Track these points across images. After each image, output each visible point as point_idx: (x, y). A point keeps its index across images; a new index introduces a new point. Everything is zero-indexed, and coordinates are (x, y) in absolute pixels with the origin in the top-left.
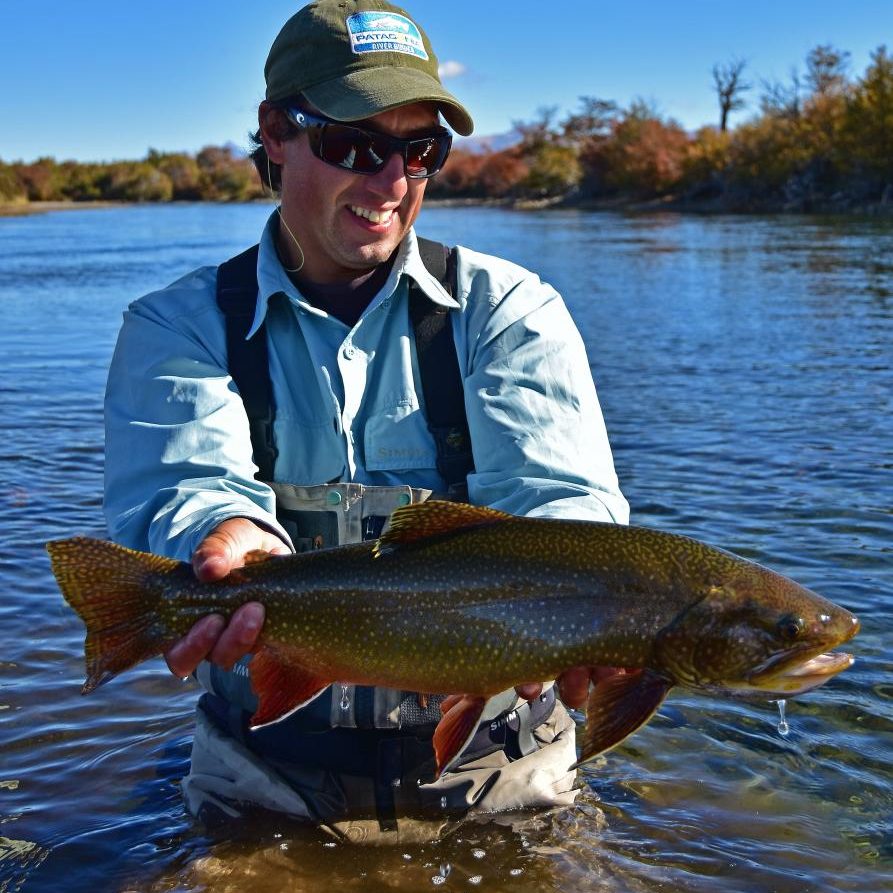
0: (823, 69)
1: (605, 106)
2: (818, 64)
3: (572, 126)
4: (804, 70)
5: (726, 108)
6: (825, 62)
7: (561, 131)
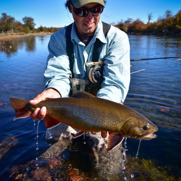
0: (168, 13)
1: (131, 19)
2: (167, 13)
3: (126, 22)
4: (165, 14)
5: (149, 19)
6: (168, 12)
7: (124, 23)
